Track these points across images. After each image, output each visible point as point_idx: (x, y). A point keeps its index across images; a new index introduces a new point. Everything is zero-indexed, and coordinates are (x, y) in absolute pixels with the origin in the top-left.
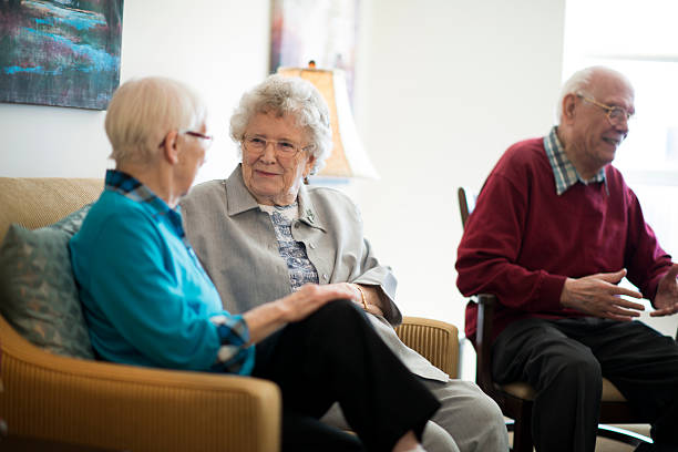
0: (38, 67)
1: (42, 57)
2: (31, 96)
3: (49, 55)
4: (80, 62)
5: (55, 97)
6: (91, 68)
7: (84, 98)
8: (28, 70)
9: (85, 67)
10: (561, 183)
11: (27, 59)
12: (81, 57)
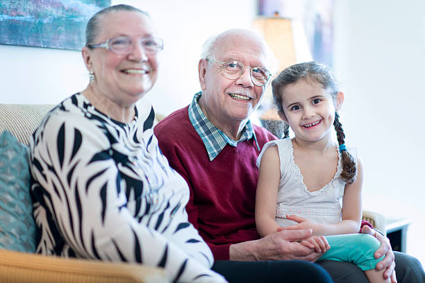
0: (28, 16)
1: (32, 8)
2: (21, 39)
3: (38, 6)
4: (70, 14)
5: (46, 40)
6: (82, 18)
7: (76, 42)
8: (17, 18)
9: (75, 17)
10: (211, 149)
11: (16, 10)
12: (72, 10)
